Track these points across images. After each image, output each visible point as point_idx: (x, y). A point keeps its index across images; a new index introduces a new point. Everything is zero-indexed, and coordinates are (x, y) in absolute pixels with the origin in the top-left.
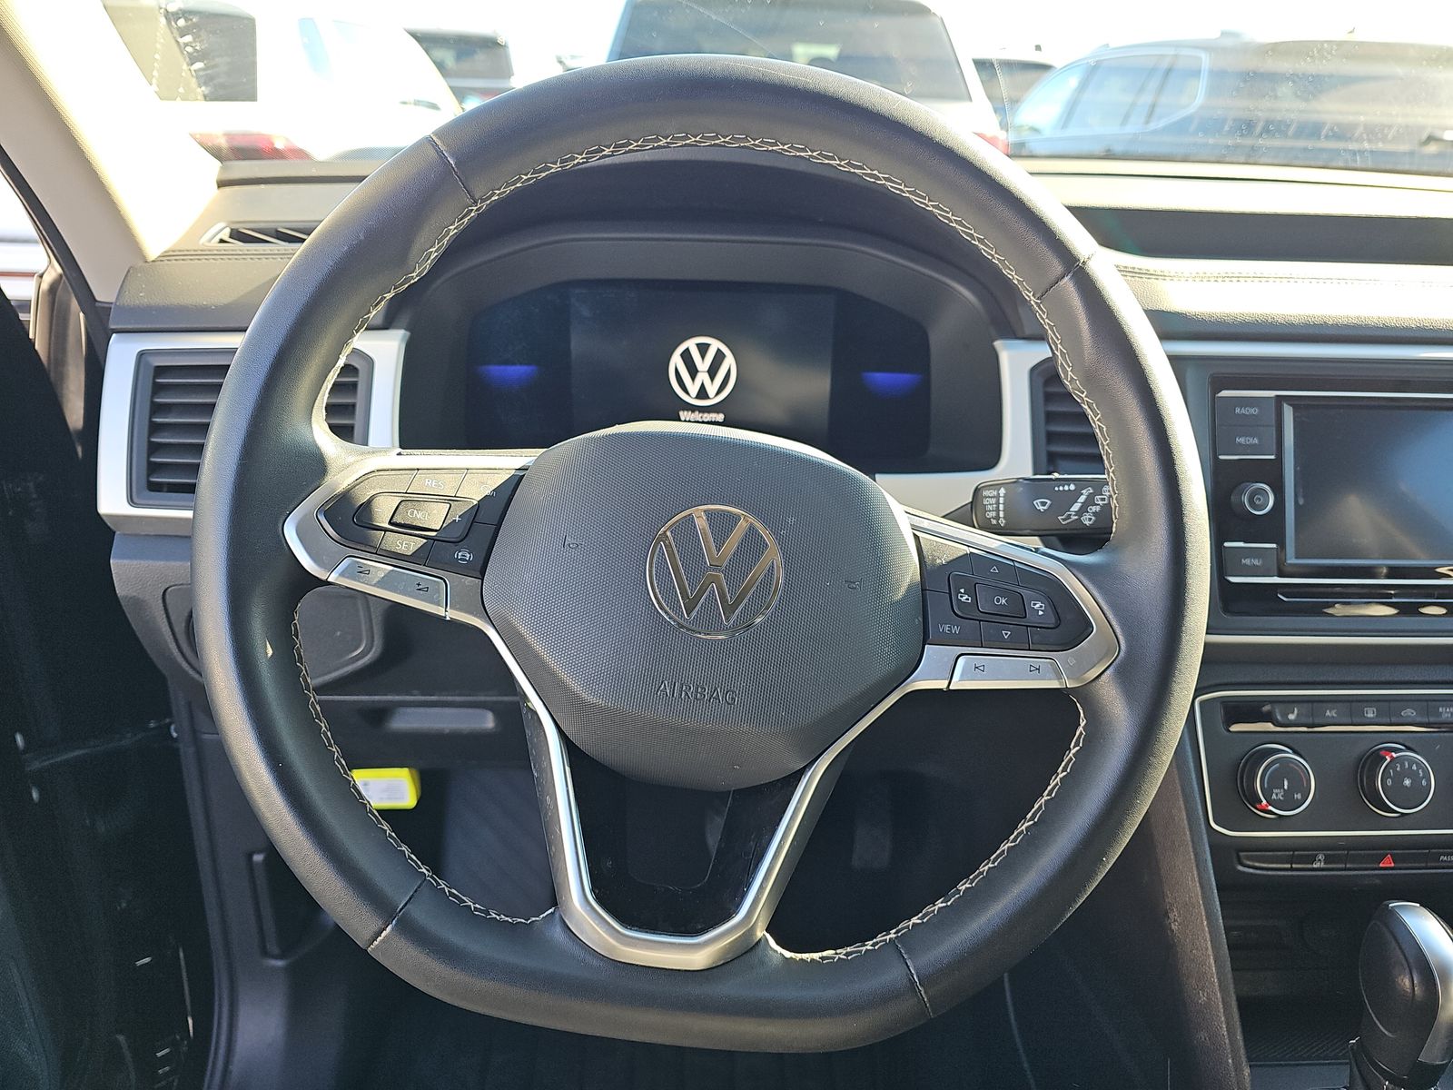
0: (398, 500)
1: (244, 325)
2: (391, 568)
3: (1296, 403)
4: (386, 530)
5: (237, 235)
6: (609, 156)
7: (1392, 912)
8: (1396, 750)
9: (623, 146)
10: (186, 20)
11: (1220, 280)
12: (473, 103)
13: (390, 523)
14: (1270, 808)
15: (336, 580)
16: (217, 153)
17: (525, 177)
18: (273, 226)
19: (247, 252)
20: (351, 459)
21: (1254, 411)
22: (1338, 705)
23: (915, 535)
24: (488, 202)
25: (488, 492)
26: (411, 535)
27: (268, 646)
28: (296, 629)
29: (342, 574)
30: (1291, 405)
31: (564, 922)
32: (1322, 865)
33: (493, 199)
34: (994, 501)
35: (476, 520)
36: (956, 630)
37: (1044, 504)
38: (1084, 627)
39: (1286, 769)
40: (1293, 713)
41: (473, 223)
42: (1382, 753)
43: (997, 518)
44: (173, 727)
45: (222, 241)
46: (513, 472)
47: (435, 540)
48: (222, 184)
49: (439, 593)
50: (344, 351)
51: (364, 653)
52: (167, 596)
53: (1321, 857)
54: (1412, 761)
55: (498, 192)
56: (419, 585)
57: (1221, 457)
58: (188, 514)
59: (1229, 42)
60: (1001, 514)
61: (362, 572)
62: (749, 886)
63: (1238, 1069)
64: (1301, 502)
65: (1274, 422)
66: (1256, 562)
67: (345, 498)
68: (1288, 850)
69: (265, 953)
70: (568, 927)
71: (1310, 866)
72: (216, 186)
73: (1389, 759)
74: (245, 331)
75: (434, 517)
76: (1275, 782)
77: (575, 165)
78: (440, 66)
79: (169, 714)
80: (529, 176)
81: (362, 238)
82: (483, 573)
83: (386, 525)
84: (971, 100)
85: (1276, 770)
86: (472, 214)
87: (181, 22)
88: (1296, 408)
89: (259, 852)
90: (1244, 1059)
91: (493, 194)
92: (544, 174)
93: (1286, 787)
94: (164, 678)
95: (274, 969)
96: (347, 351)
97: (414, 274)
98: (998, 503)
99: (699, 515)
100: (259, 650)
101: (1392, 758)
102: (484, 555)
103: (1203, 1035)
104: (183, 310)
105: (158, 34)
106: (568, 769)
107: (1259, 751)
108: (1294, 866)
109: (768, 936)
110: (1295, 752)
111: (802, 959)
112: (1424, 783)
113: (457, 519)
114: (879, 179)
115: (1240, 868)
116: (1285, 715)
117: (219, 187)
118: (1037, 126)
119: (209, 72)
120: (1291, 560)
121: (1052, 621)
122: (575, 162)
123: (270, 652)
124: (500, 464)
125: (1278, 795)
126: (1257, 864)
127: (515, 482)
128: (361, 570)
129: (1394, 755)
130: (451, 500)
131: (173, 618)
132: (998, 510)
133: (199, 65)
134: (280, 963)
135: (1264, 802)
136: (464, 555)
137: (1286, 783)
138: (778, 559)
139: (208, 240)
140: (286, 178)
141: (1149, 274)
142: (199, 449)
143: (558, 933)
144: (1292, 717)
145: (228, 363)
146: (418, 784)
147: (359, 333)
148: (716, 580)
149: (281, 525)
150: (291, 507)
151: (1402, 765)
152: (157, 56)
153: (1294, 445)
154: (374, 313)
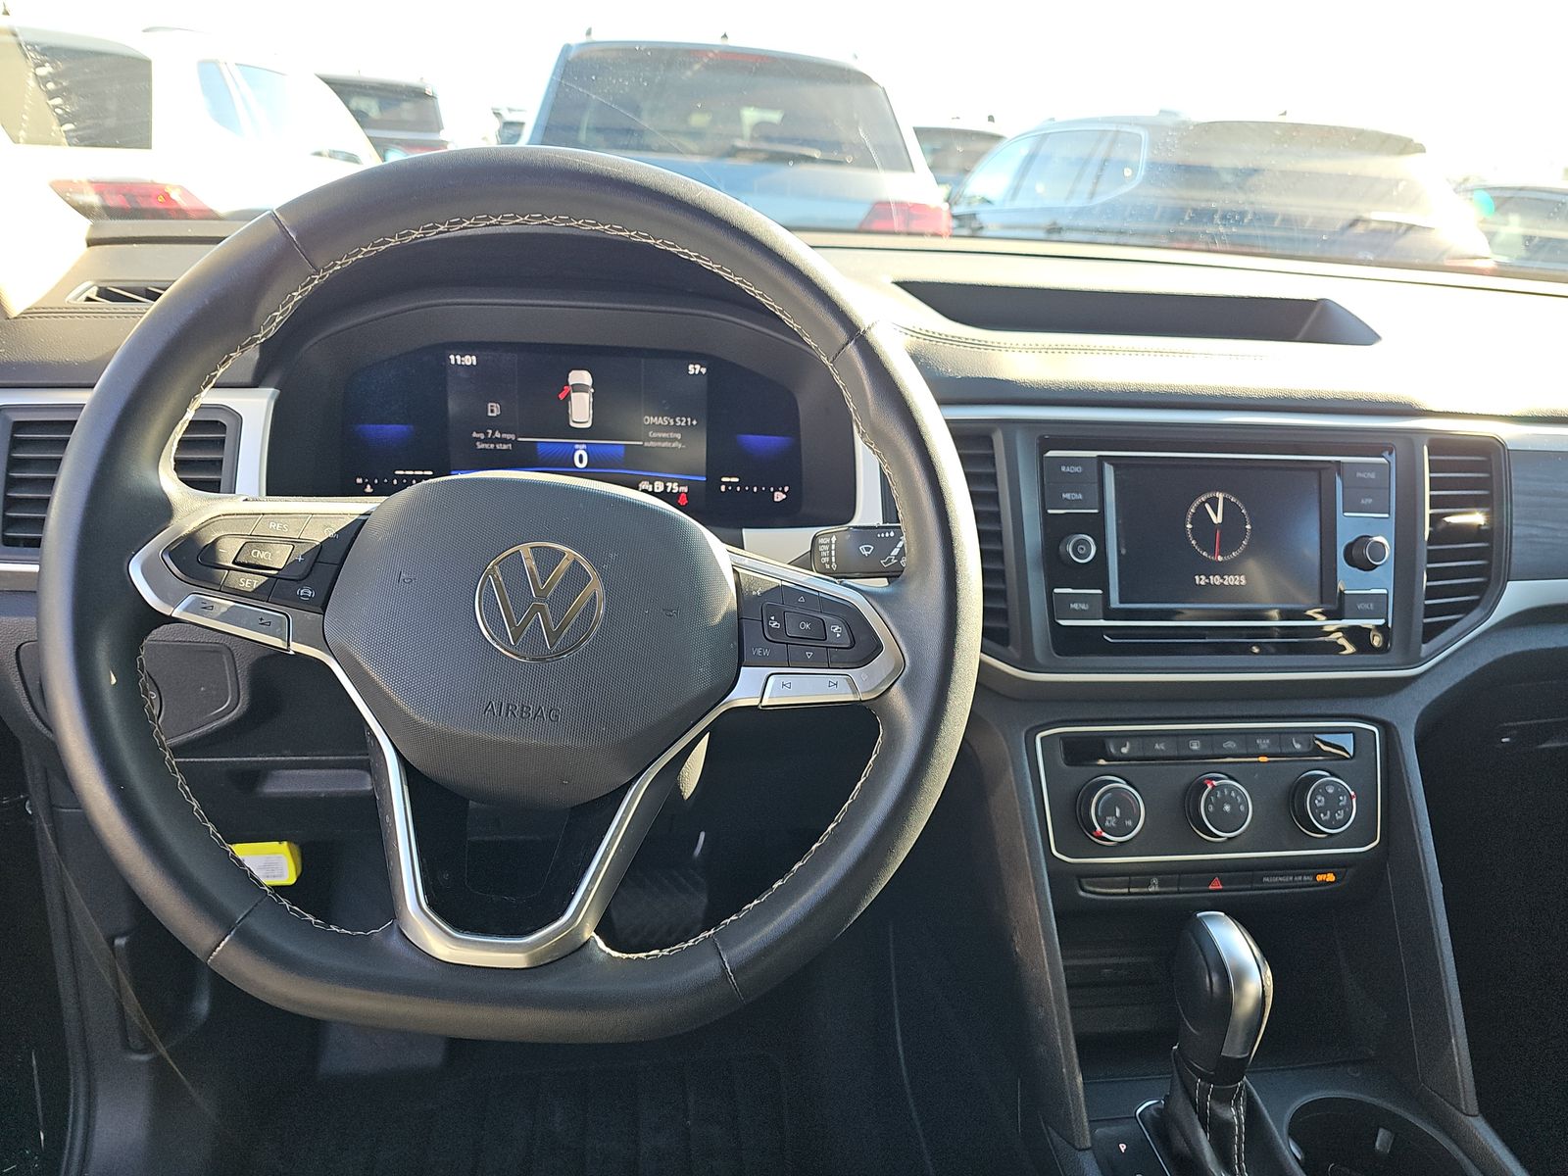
0: (242, 542)
1: (92, 382)
2: (232, 604)
3: (1119, 462)
4: (229, 569)
5: (105, 294)
6: (445, 232)
7: (1200, 922)
8: (1217, 779)
9: (456, 223)
10: (55, 83)
11: (1049, 351)
12: (395, 156)
13: (234, 563)
14: (1104, 834)
15: (180, 615)
16: (85, 210)
17: (365, 250)
18: (143, 285)
19: (114, 311)
20: (197, 504)
21: (1077, 469)
22: (1164, 739)
23: (734, 570)
24: (331, 271)
25: (330, 534)
26: (253, 573)
27: (113, 676)
28: (142, 663)
29: (186, 610)
30: (1111, 464)
31: (402, 931)
32: (1157, 889)
33: (335, 268)
34: (827, 548)
35: (320, 559)
36: (766, 652)
37: (868, 549)
38: (877, 648)
39: (1118, 798)
40: (1125, 746)
41: (317, 290)
42: (1206, 781)
43: (830, 563)
44: (28, 803)
45: (89, 299)
46: (356, 517)
47: (278, 578)
48: (91, 243)
49: (281, 627)
50: (192, 405)
51: (231, 708)
52: (21, 654)
53: (1155, 881)
54: (1231, 788)
55: (339, 263)
56: (261, 619)
57: (1050, 511)
58: (35, 568)
59: (1168, 121)
60: (833, 560)
61: (205, 608)
62: (576, 889)
63: (1071, 1073)
64: (1123, 552)
65: (1096, 481)
66: (1083, 607)
67: (191, 539)
68: (1124, 875)
69: (127, 1047)
70: (404, 935)
71: (1145, 890)
72: (85, 244)
73: (1210, 787)
74: (93, 387)
75: (278, 557)
76: (1106, 811)
77: (413, 240)
78: (360, 117)
79: (24, 789)
80: (369, 249)
81: (207, 302)
82: (324, 608)
83: (230, 565)
84: (913, 170)
85: (1109, 799)
86: (316, 282)
87: (51, 86)
88: (1117, 467)
89: (122, 935)
90: (1077, 1067)
91: (335, 264)
92: (383, 248)
93: (1118, 814)
94: (16, 742)
95: (140, 1063)
96: (195, 405)
97: (260, 336)
98: (830, 550)
99: (525, 550)
100: (104, 682)
101: (1214, 786)
102: (325, 592)
103: (1042, 1049)
104: (44, 367)
105: (27, 96)
106: (405, 787)
107: (1093, 784)
108: (1132, 890)
109: (597, 938)
110: (1129, 783)
111: (629, 958)
112: (1242, 808)
113: (300, 559)
114: (690, 256)
115: (1082, 893)
116: (1118, 749)
117: (89, 246)
118: (989, 197)
119: (80, 133)
120: (1115, 602)
121: (847, 643)
122: (413, 237)
123: (114, 681)
124: (345, 509)
125: (1110, 822)
126: (1098, 890)
127: (359, 525)
128: (204, 606)
129: (1215, 783)
130: (293, 542)
131: (27, 678)
132: (830, 556)
133: (69, 126)
134: (144, 1058)
135: (1099, 829)
136: (306, 592)
137: (1118, 811)
138: (600, 591)
139: (75, 297)
140: (159, 237)
141: (986, 345)
142: (45, 503)
143: (395, 941)
144: (1124, 750)
145: (74, 419)
146: (299, 859)
147: (207, 389)
148: (541, 609)
149: (126, 564)
150: (136, 549)
151: (1223, 792)
152: (24, 117)
153: (1116, 501)
154: (222, 370)
